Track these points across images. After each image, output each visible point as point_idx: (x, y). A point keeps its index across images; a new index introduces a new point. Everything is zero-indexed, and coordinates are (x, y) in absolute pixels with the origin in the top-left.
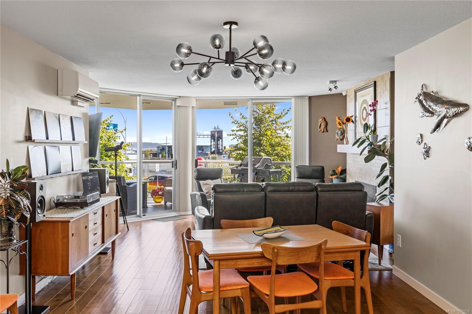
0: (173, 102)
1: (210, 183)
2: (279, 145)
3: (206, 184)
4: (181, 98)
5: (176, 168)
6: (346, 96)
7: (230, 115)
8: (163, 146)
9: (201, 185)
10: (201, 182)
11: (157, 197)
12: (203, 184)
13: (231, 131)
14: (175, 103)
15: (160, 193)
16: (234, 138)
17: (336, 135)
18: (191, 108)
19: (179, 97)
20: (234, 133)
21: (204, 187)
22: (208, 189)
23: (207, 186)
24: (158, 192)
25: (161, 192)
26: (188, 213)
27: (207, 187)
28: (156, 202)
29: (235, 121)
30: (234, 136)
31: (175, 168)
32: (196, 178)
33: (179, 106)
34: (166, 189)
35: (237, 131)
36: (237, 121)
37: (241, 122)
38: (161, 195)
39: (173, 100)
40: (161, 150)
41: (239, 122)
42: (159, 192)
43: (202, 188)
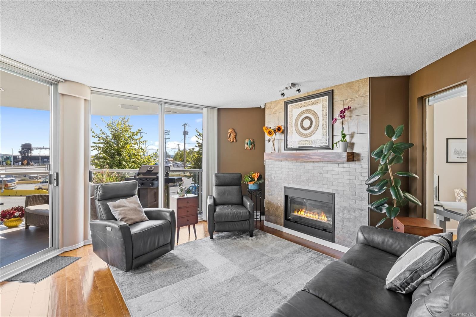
0: (51, 88)
1: (125, 204)
2: (134, 155)
3: (119, 207)
4: (67, 83)
5: (58, 184)
6: (265, 108)
7: (91, 130)
8: (6, 156)
9: (111, 208)
10: (110, 204)
11: (13, 219)
12: (115, 207)
13: (93, 143)
14: (56, 89)
15: (17, 214)
16: (94, 149)
17: (246, 144)
18: (84, 100)
19: (63, 81)
20: (95, 145)
21: (117, 211)
22: (123, 213)
23: (121, 209)
24: (13, 214)
25: (19, 213)
26: (77, 245)
27: (121, 211)
28: (10, 227)
29: (96, 135)
30: (95, 148)
31: (55, 184)
32: (100, 198)
33: (63, 95)
34: (29, 209)
35: (98, 143)
36: (98, 135)
37: (101, 137)
38: (18, 217)
39: (52, 84)
40: (5, 159)
41: (99, 137)
42: (15, 212)
43: (113, 213)
